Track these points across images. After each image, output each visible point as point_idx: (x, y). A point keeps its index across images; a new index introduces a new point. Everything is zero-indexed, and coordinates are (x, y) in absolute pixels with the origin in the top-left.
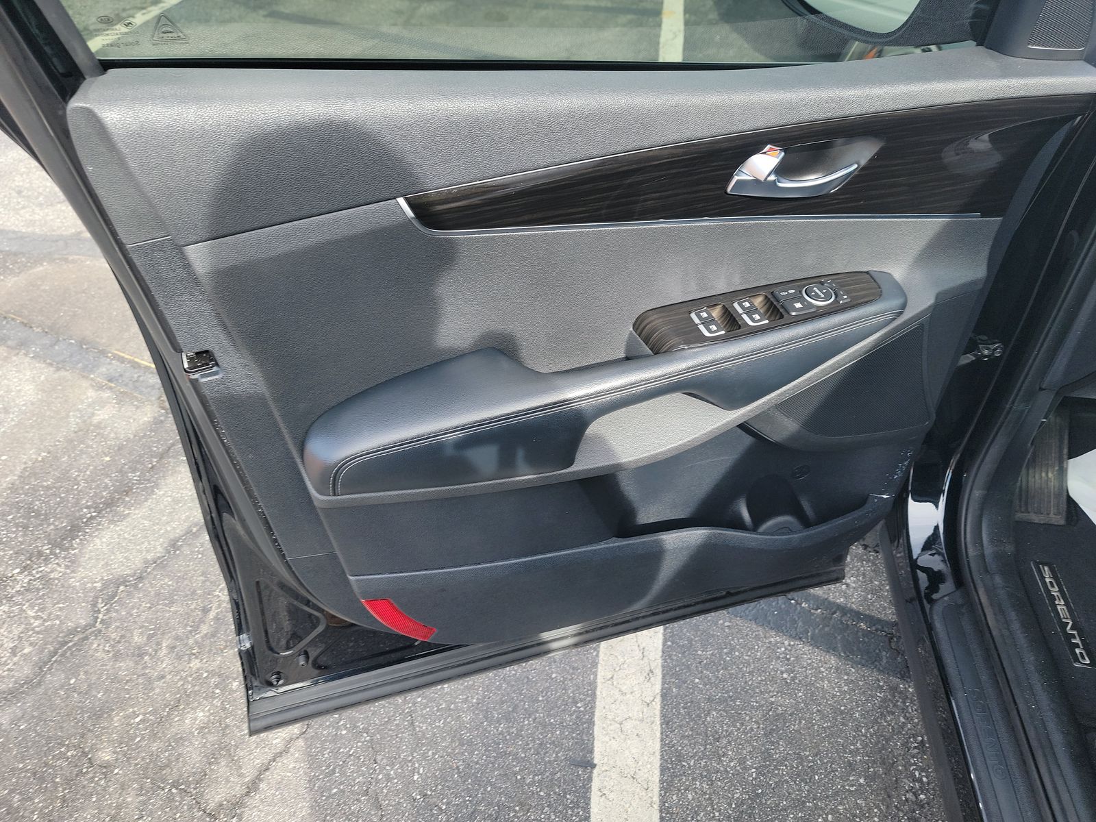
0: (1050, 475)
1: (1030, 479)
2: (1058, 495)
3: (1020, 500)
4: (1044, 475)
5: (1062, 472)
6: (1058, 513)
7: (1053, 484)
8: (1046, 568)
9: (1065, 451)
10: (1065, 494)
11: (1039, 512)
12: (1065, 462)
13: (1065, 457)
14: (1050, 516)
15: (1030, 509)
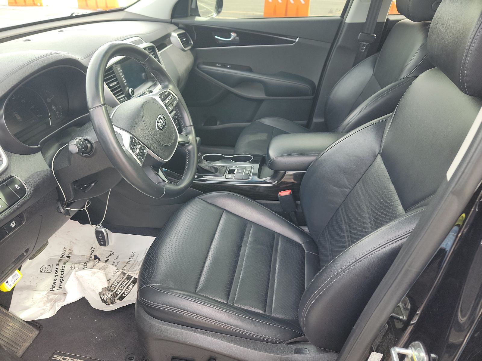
0: (11, 325)
1: (6, 335)
2: (23, 326)
3: (13, 347)
4: (8, 328)
5: (14, 318)
6: (32, 332)
7: (16, 325)
8: (55, 356)
9: (4, 310)
10: (25, 323)
11: (26, 340)
12: (10, 314)
13: (7, 312)
14: (31, 336)
15: (21, 345)
